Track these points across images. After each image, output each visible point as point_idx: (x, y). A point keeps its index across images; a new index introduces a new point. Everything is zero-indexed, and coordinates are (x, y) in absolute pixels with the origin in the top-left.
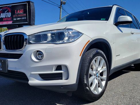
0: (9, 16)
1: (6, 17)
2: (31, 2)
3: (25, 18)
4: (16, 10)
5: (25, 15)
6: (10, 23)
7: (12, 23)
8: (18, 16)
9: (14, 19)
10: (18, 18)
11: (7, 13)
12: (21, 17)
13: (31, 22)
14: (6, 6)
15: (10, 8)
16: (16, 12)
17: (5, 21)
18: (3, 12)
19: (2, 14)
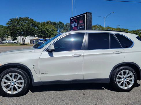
0: (76, 26)
1: (74, 27)
5: (84, 24)
10: (80, 27)
11: (75, 24)
15: (77, 19)
18: (73, 23)
19: (73, 24)
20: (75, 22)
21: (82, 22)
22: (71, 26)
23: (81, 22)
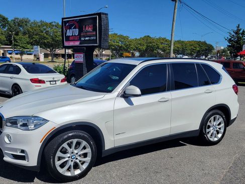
0: (76, 35)
1: (72, 36)
2: (103, 14)
3: (95, 38)
4: (84, 26)
5: (95, 33)
6: (77, 43)
7: (80, 44)
8: (87, 34)
9: (83, 39)
10: (87, 37)
11: (74, 30)
12: (90, 37)
13: (102, 45)
14: (73, 20)
15: (77, 22)
16: (84, 29)
17: (71, 40)
18: (70, 28)
19: (68, 30)
20: (75, 28)
21: (90, 29)
22: (66, 34)
23: (87, 28)
